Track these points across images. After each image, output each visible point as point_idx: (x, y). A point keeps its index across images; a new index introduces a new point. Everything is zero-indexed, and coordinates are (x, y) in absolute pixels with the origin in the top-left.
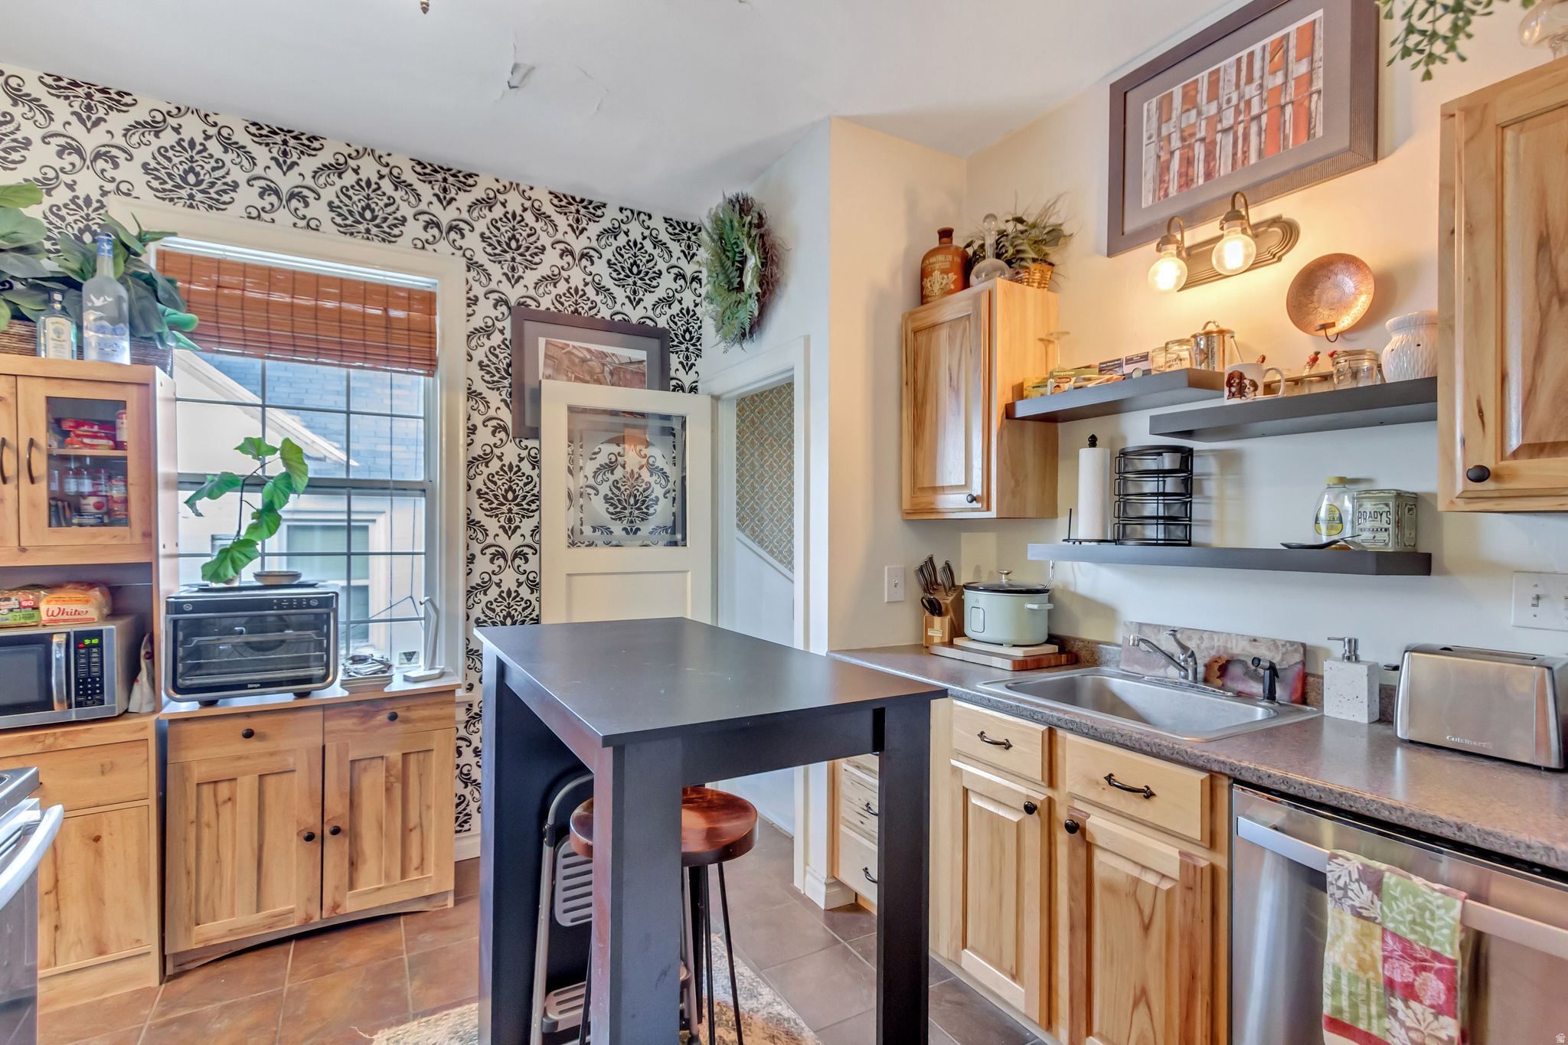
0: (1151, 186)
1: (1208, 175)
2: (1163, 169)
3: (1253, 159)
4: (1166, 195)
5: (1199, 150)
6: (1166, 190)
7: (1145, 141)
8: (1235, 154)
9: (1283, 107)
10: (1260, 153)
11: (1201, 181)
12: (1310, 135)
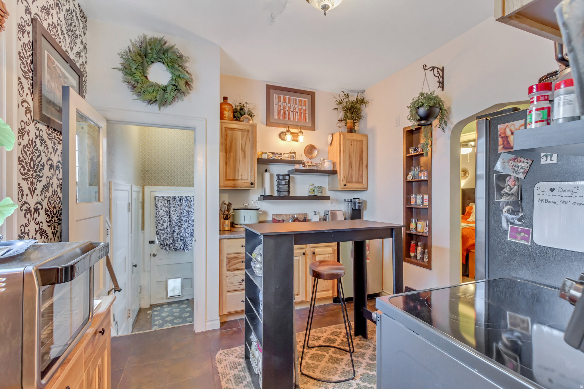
0: (276, 114)
1: (289, 119)
2: (279, 112)
3: (297, 120)
4: (280, 118)
5: (287, 112)
6: (280, 117)
7: (275, 103)
8: (293, 117)
9: (302, 113)
10: (298, 119)
11: (287, 119)
12: (306, 121)
